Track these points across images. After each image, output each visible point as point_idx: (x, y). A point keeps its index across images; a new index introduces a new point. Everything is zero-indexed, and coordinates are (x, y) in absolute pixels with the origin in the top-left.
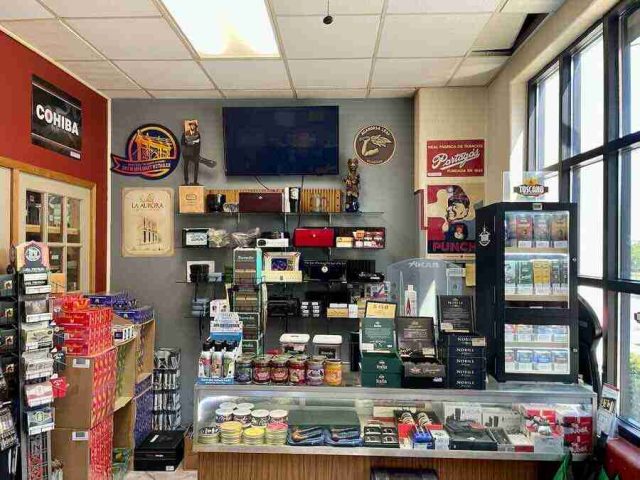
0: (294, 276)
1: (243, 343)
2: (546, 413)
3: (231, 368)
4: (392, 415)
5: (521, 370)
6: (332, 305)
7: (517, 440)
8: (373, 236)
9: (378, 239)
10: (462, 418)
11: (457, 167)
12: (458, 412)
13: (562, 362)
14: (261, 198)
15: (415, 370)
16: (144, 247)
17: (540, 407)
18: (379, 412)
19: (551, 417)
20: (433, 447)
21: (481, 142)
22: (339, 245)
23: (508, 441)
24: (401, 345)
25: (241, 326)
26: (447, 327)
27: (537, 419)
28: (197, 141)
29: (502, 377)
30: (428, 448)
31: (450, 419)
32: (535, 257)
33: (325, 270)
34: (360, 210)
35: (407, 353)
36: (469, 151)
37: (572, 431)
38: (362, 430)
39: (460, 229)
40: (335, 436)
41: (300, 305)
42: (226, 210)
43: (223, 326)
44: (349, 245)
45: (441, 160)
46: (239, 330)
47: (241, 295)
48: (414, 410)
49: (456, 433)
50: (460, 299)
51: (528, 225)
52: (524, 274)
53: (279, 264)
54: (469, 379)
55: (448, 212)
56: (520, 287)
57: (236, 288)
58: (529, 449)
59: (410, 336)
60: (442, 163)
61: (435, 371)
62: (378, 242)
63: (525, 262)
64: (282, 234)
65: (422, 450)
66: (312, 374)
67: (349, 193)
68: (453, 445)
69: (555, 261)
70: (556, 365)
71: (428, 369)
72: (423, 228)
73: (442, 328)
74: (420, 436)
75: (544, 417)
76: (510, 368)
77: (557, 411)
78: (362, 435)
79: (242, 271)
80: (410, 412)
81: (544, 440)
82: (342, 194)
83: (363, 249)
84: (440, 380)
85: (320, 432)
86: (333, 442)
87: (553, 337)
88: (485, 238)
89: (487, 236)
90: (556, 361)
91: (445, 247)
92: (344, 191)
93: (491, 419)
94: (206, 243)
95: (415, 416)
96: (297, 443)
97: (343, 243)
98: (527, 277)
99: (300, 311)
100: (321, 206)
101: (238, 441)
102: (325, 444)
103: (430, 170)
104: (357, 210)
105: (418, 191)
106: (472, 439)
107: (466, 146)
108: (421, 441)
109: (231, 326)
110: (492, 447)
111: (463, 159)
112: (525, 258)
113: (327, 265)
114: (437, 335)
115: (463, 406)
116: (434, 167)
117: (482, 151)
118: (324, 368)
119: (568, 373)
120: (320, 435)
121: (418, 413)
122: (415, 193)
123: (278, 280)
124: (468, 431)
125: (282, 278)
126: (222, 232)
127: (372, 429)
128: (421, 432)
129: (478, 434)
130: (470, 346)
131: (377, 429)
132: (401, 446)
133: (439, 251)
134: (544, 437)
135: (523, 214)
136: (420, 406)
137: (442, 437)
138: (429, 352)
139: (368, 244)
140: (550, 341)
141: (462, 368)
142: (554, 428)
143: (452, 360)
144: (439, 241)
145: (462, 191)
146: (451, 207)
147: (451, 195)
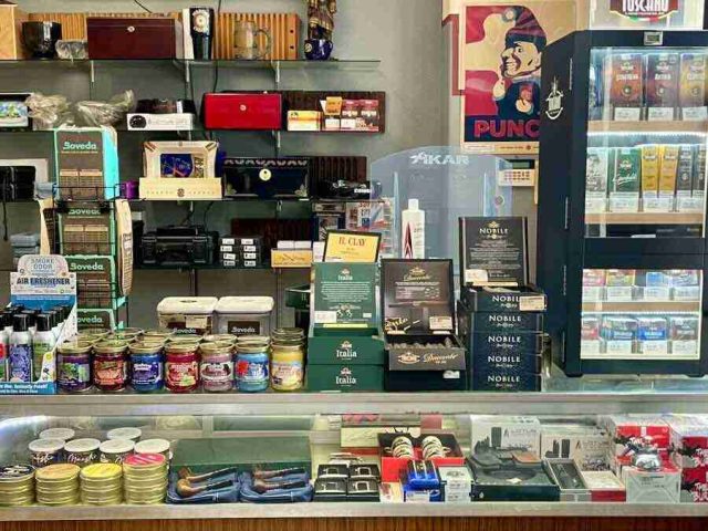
0: (205, 187)
1: (80, 315)
2: (651, 431)
3: (49, 362)
4: (375, 443)
5: (610, 355)
6: (281, 244)
7: (596, 481)
8: (360, 108)
9: (369, 113)
10: (504, 443)
12: (496, 433)
13: (687, 337)
14: (131, 29)
15: (408, 358)
17: (642, 421)
18: (353, 437)
19: (662, 437)
20: (441, 498)
22: (292, 126)
23: (581, 484)
24: (389, 312)
25: (73, 281)
26: (477, 276)
27: (635, 441)
29: (575, 367)
30: (431, 500)
31: (481, 446)
32: (644, 140)
33: (265, 175)
34: (333, 54)
35: (400, 328)
37: (696, 462)
38: (315, 470)
39: (526, 94)
40: (258, 483)
41: (218, 244)
42: (62, 54)
43: (35, 282)
44: (313, 127)
46: (69, 290)
47: (75, 222)
48: (415, 432)
49: (487, 472)
50: (503, 223)
51: (636, 77)
52: (624, 172)
53: (177, 165)
54: (509, 373)
55: (505, 59)
56: (616, 198)
57: (63, 207)
58: (619, 496)
59: (407, 294)
61: (447, 359)
62: (368, 121)
63: (626, 150)
64: (180, 105)
65: (421, 503)
66: (207, 371)
67: (314, 21)
68: (477, 493)
69: (686, 147)
70: (675, 343)
71: (434, 357)
72: (458, 92)
73: (467, 279)
74: (418, 478)
75: (649, 438)
76: (589, 350)
77: (672, 426)
78: (312, 482)
79: (75, 173)
80: (408, 436)
81: (645, 479)
82: (299, 23)
83: (341, 133)
84: (456, 375)
85: (232, 477)
86: (255, 496)
87: (672, 291)
88: (555, 103)
89: (558, 100)
90: (676, 337)
91: (498, 128)
92: (304, 16)
93: (556, 445)
94: (25, 124)
95: (417, 443)
96: (185, 498)
97: (301, 121)
98: (628, 178)
99: (218, 255)
100: (255, 47)
101: (69, 499)
102: (239, 498)
104: (327, 57)
105: (449, 18)
106: (515, 481)
108: (418, 487)
109: (54, 282)
110: (550, 494)
112: (628, 142)
113: (269, 167)
114: (457, 292)
115: (506, 422)
118: (234, 358)
119: (697, 357)
120: (230, 483)
121: (423, 436)
122: (444, 23)
123: (174, 197)
124: (511, 467)
125: (181, 192)
126: (56, 100)
127: (333, 468)
128: (421, 472)
129: (527, 472)
130: (516, 312)
131: (342, 468)
132: (383, 497)
133: (486, 137)
134: (645, 474)
135: (626, 54)
136: (429, 424)
137: (459, 480)
138: (441, 324)
139: (350, 124)
140: (666, 299)
141: (498, 352)
142: (665, 458)
143: (480, 339)
144: (487, 118)
145: (533, 17)
146: (511, 50)
147: (513, 24)
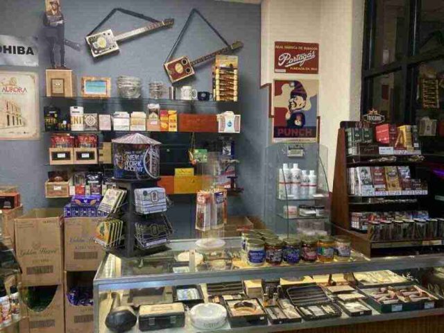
11: (298, 65)
16: (7, 131)
21: (316, 45)
28: (61, 22)
36: (307, 52)
39: (299, 118)
45: (285, 58)
55: (290, 103)
60: (287, 62)
72: (271, 116)
103: (277, 67)
105: (265, 86)
107: (305, 48)
111: (303, 58)
116: (280, 64)
117: (317, 53)
133: (282, 136)
144: (283, 128)
145: (301, 86)
146: (293, 99)
147: (293, 88)
